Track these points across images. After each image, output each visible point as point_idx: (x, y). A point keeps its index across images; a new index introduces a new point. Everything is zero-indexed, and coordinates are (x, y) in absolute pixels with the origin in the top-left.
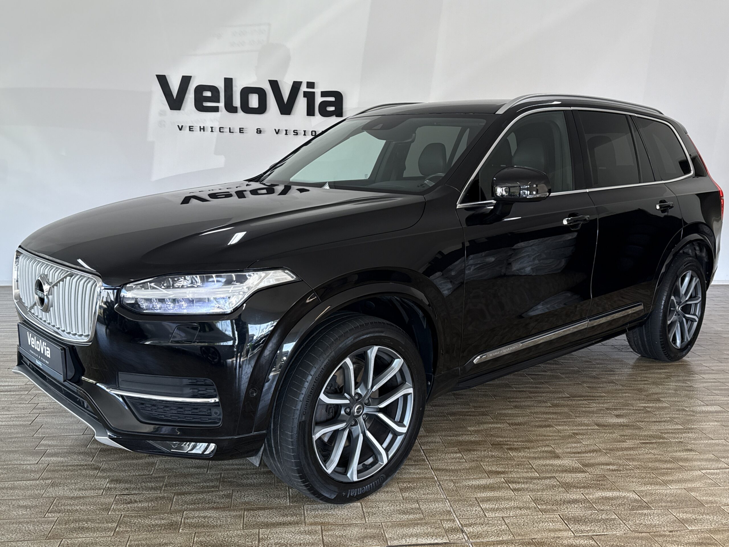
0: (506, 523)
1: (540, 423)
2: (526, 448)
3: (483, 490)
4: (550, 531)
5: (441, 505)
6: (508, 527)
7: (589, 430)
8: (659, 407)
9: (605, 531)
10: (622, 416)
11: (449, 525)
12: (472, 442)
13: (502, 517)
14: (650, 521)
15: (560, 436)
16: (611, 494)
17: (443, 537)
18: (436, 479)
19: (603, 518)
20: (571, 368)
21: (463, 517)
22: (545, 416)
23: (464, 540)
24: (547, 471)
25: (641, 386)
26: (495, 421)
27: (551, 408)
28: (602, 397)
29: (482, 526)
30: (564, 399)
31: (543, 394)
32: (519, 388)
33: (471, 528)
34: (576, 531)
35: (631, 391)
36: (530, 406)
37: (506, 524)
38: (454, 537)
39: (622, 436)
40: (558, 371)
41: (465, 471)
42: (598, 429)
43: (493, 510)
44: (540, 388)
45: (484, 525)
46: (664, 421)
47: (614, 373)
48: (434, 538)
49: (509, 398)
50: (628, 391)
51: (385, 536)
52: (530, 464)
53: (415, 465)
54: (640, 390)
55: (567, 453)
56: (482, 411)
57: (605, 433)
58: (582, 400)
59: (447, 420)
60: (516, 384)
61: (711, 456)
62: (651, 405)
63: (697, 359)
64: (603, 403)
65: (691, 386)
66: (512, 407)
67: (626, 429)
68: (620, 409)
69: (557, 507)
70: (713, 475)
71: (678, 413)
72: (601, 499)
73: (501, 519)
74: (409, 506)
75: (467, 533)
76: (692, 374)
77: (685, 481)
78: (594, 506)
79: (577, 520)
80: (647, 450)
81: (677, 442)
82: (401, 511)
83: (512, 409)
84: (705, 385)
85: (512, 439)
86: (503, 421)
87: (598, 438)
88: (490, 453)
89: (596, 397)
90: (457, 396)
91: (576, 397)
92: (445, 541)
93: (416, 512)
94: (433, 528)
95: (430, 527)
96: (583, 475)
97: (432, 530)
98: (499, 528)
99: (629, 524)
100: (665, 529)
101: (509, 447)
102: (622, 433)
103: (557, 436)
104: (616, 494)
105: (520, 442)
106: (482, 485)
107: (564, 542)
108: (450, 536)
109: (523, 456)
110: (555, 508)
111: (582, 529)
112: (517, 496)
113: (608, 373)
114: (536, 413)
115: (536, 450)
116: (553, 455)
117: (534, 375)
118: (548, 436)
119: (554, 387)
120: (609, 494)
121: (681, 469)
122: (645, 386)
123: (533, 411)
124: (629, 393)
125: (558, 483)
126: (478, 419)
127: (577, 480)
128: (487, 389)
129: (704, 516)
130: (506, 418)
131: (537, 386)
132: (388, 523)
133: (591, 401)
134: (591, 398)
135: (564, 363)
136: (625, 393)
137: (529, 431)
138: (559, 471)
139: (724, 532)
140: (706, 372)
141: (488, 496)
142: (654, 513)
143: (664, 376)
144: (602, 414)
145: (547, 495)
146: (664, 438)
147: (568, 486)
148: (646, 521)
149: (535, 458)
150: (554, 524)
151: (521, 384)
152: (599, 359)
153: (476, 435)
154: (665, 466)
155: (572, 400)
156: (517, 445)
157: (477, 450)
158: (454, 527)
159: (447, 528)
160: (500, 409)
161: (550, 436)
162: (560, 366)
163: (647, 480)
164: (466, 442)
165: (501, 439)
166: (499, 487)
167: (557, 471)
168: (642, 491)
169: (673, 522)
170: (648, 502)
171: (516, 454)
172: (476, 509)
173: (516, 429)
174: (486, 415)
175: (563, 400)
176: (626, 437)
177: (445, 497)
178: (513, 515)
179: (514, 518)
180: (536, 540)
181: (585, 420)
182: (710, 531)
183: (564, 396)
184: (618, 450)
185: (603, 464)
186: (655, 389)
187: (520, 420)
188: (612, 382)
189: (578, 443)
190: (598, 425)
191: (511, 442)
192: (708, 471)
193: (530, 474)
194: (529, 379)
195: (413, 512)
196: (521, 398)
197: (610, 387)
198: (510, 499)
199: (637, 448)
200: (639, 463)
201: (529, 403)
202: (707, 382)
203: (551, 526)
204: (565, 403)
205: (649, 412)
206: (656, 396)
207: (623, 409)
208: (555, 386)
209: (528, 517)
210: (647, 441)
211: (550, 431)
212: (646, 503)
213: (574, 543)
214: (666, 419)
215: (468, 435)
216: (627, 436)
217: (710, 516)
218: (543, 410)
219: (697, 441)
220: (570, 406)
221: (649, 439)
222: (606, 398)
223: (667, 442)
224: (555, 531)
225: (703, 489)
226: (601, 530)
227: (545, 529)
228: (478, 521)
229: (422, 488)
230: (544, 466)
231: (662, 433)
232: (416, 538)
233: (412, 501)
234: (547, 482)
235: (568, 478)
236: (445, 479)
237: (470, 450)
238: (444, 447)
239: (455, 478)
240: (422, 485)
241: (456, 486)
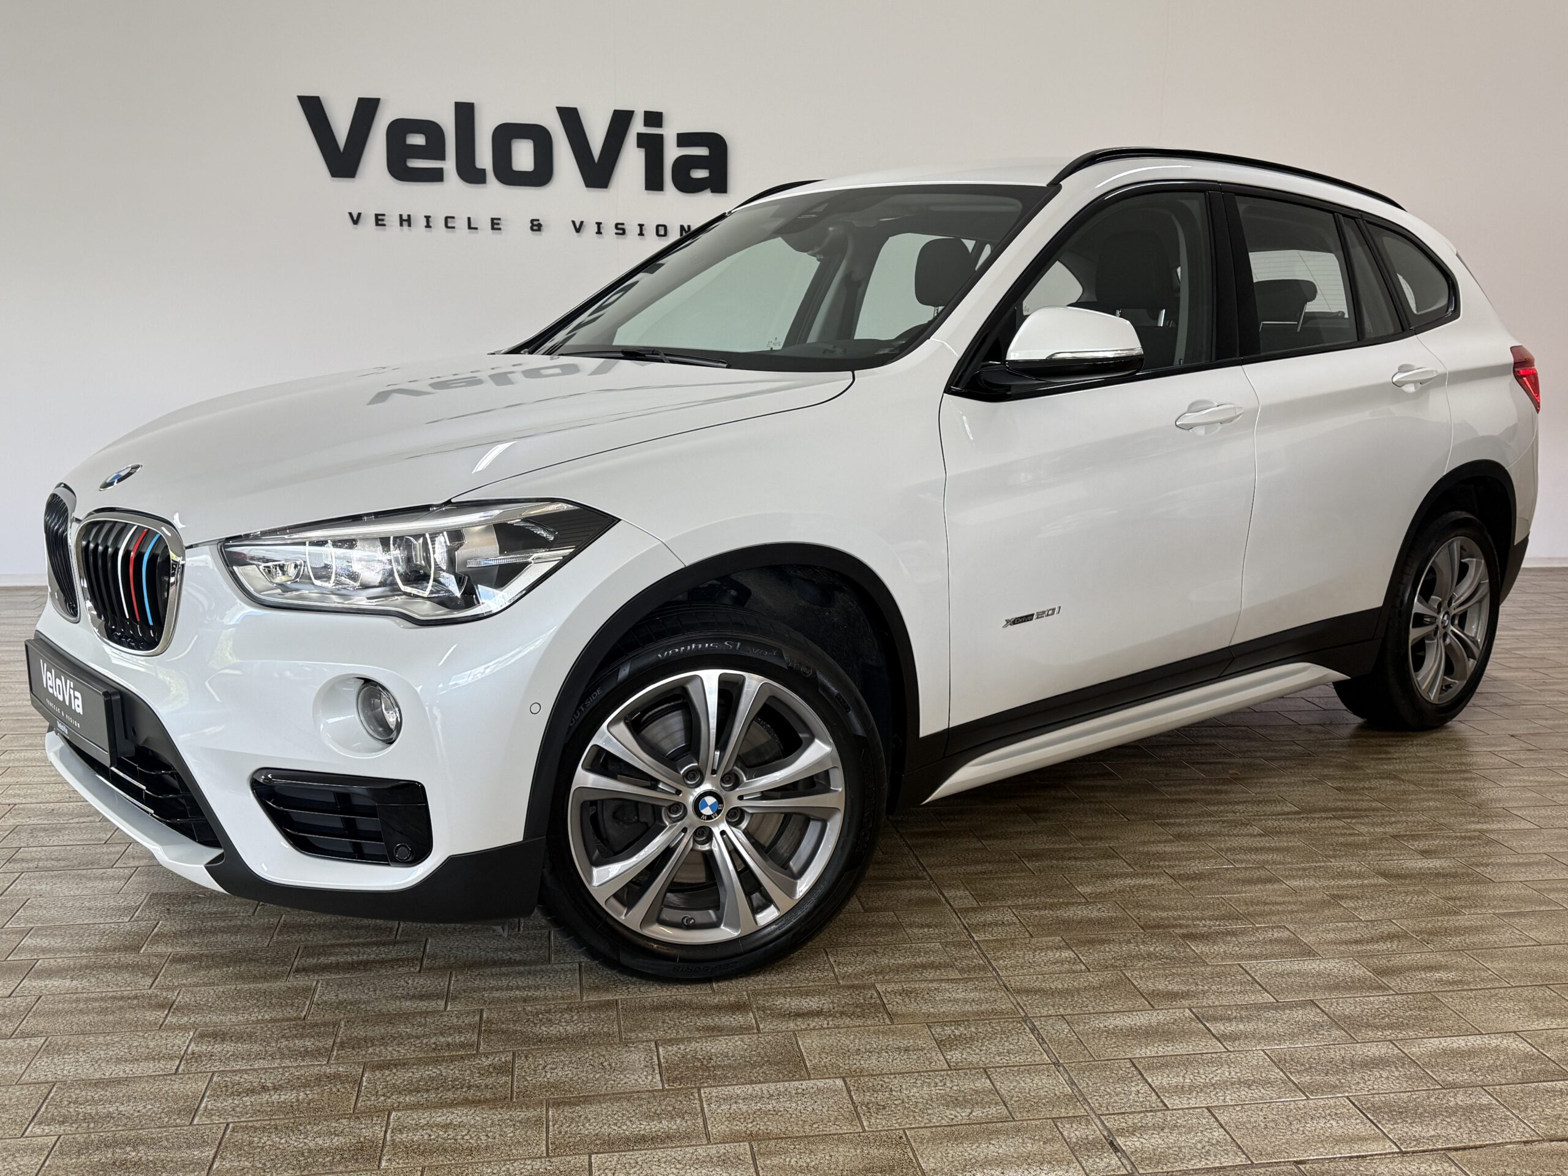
0: (1220, 1124)
1: (1247, 874)
2: (1228, 933)
3: (1144, 1040)
6: (1228, 1133)
7: (1367, 886)
10: (1435, 852)
11: (1077, 1133)
12: (1092, 923)
13: (1208, 1108)
15: (1302, 903)
16: (1463, 1043)
22: (1254, 857)
24: (1292, 989)
26: (1138, 869)
27: (1263, 838)
28: (1376, 810)
29: (1162, 1133)
30: (1290, 817)
31: (1238, 807)
32: (1176, 793)
33: (1136, 1139)
34: (1402, 1140)
36: (1213, 835)
37: (1222, 1127)
39: (1449, 899)
41: (1092, 993)
42: (1387, 885)
43: (1180, 1090)
44: (1227, 792)
45: (1167, 1130)
49: (1158, 817)
52: (1247, 971)
55: (1328, 943)
56: (1104, 849)
57: (1407, 894)
58: (1331, 818)
60: (1169, 785)
64: (1382, 824)
66: (1171, 837)
67: (1453, 883)
68: (1425, 836)
72: (1440, 1054)
73: (1206, 1113)
78: (1430, 1073)
79: (1396, 1111)
83: (1171, 841)
85: (1187, 914)
86: (1157, 871)
88: (1141, 946)
98: (1206, 1136)
101: (1184, 932)
104: (1474, 1041)
105: (1210, 920)
109: (1225, 952)
111: (1417, 1134)
112: (1232, 1052)
114: (1232, 850)
115: (1254, 939)
116: (1298, 948)
118: (1273, 904)
119: (1258, 790)
120: (1457, 1042)
123: (1223, 846)
125: (1326, 1017)
126: (1097, 867)
127: (1371, 1009)
130: (1161, 863)
131: (1218, 787)
133: (1355, 821)
134: (1351, 813)
137: (1224, 893)
138: (1320, 987)
141: (1160, 1053)
144: (1386, 849)
147: (1350, 1025)
149: (1256, 958)
150: (1342, 1123)
151: (1181, 785)
153: (1100, 906)
155: (1307, 818)
156: (1205, 926)
157: (1109, 942)
158: (1090, 1138)
160: (1144, 843)
164: (1079, 923)
165: (1163, 914)
166: (1183, 1031)
167: (1316, 988)
171: (1206, 949)
172: (1138, 1087)
173: (1191, 888)
174: (1113, 857)
175: (1288, 819)
178: (1234, 1102)
181: (1352, 865)
183: (1286, 810)
187: (1196, 867)
191: (1188, 918)
193: (1253, 997)
209: (1273, 1105)
228: (1150, 1120)
230: (1281, 975)
234: (1298, 1014)
236: (1045, 1013)
237: (1092, 942)
238: (1027, 935)
239: (1069, 1011)
240: (990, 1030)
241: (1076, 1030)
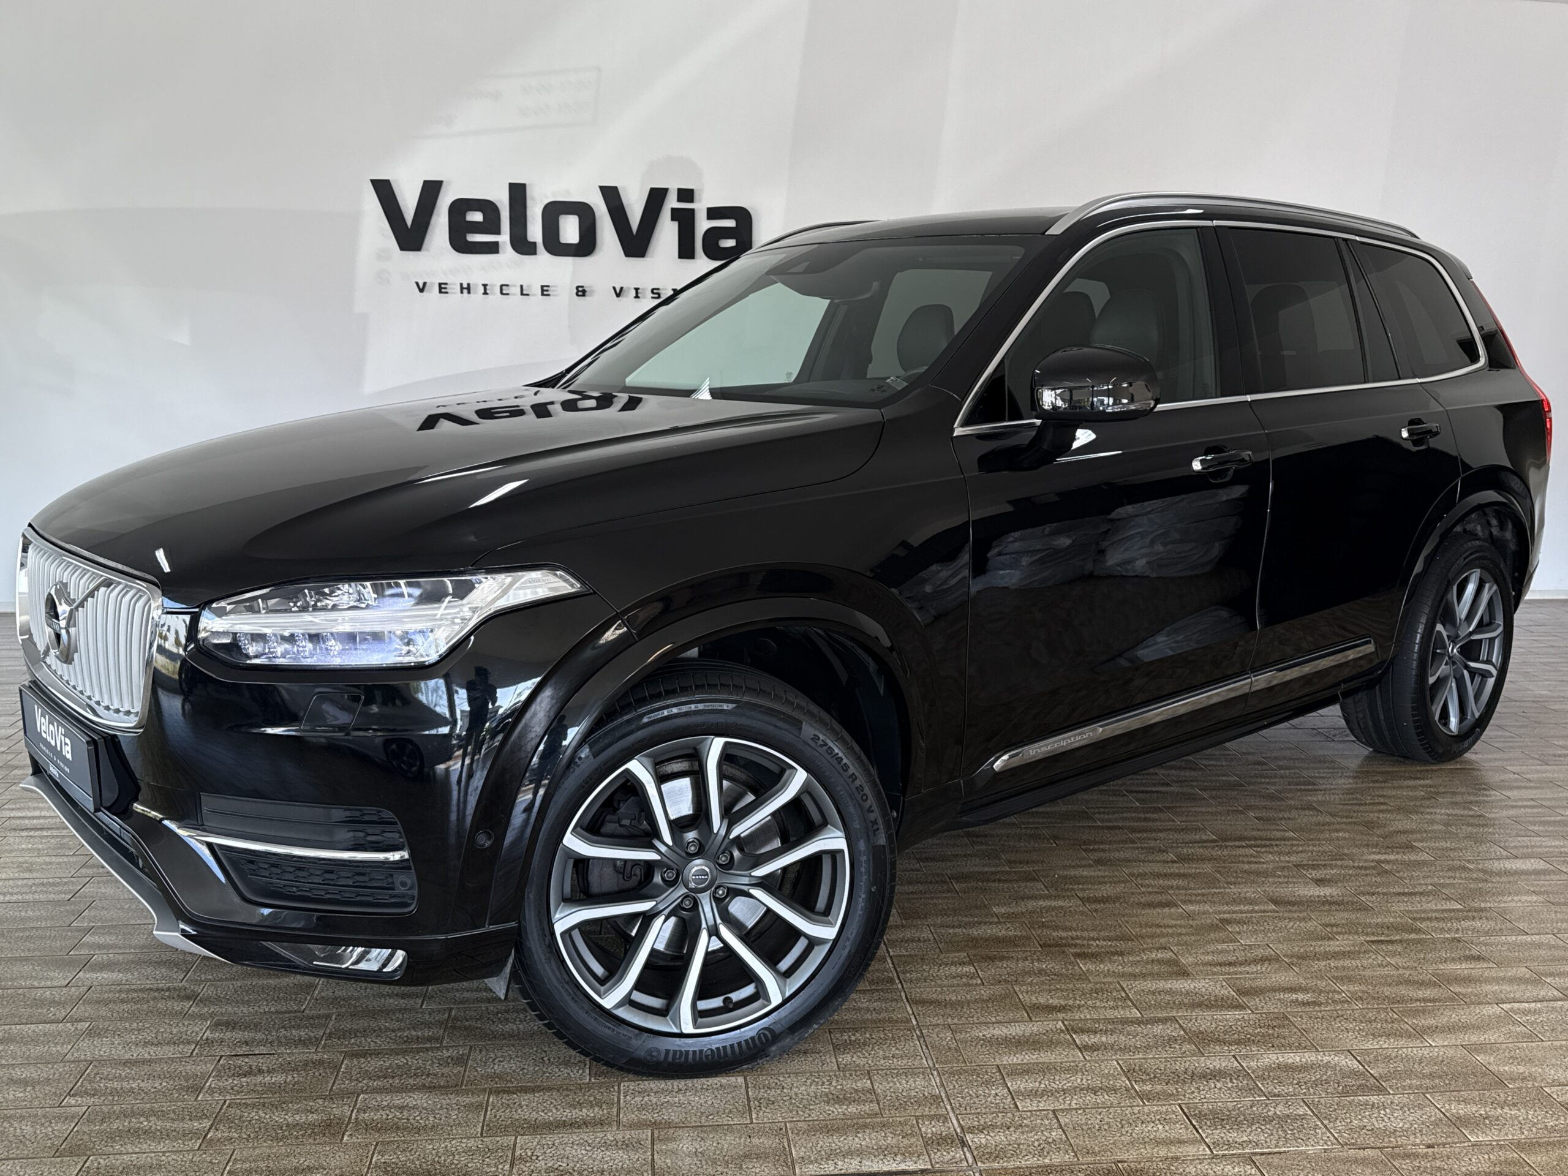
0: (1060, 1125)
1: (1149, 898)
2: (1117, 953)
3: (1014, 1049)
4: (1158, 1142)
5: (920, 1082)
6: (1065, 1133)
7: (1256, 912)
8: (1410, 861)
9: (1281, 1143)
10: (1329, 881)
11: (934, 1129)
12: (998, 941)
13: (1054, 1111)
14: (1383, 1120)
15: (1192, 926)
16: (1298, 1059)
17: (919, 1156)
18: (915, 1023)
19: (1278, 1113)
20: (1224, 778)
21: (966, 1109)
22: (1161, 882)
23: (966, 1164)
24: (1159, 1006)
25: (1371, 815)
26: (1053, 892)
27: (1175, 865)
28: (1288, 839)
29: (1007, 1132)
30: (1205, 844)
31: (1161, 835)
32: (1109, 821)
33: (983, 1136)
34: (1216, 1144)
35: (1349, 827)
36: (1130, 861)
37: (1061, 1127)
38: (945, 1156)
39: (1327, 925)
40: (1195, 784)
41: (980, 1005)
42: (1274, 911)
43: (1034, 1094)
44: (1154, 820)
45: (1012, 1129)
46: (1421, 893)
47: (1316, 787)
48: (899, 1158)
49: (1085, 843)
50: (1344, 826)
51: (791, 1154)
52: (1123, 989)
53: (872, 991)
54: (1370, 825)
55: (1204, 964)
56: (1025, 872)
57: (1290, 919)
58: (1243, 847)
59: (948, 891)
60: (1103, 813)
61: (1522, 971)
62: (1392, 857)
63: (1495, 756)
64: (1289, 853)
65: (1480, 816)
66: (1091, 862)
67: (1337, 910)
68: (1325, 865)
69: (1176, 1089)
70: (1527, 1015)
71: (1451, 874)
72: (1274, 1069)
73: (1051, 1115)
74: (849, 1085)
75: (973, 1148)
76: (1485, 789)
77: (1464, 1028)
78: (1260, 1085)
79: (1219, 1118)
80: (1380, 958)
81: (1447, 939)
82: (831, 1096)
83: (1090, 866)
84: (1512, 812)
85: (1085, 934)
86: (1069, 894)
87: (1274, 931)
88: (1036, 964)
89: (1273, 840)
90: (974, 839)
91: (1231, 840)
92: (923, 1167)
93: (864, 1098)
94: (899, 1135)
95: (892, 1133)
96: (1238, 1013)
97: (894, 1141)
98: (1044, 1135)
99: (1335, 1128)
100: (1418, 1141)
101: (1078, 950)
102: (1327, 920)
103: (1184, 927)
104: (1309, 1057)
105: (1104, 940)
106: (1014, 1038)
107: (1187, 1170)
108: (935, 1153)
109: (1108, 970)
110: (1171, 1089)
111: (1231, 1140)
112: (1089, 1061)
113: (1303, 787)
114: (1143, 875)
115: (1138, 958)
116: (1175, 968)
117: (1143, 792)
118: (1165, 927)
119: (1184, 819)
120: (1293, 1058)
121: (1456, 1000)
122: (1381, 815)
123: (1135, 871)
124: (1344, 831)
125: (1182, 1032)
126: (1016, 889)
127: (1224, 1026)
128: (1039, 823)
129: (1506, 1110)
130: (1076, 887)
131: (1148, 816)
132: (800, 1124)
133: (1263, 850)
134: (1263, 843)
135: (1209, 765)
136: (1338, 831)
137: (1124, 916)
138: (1185, 1005)
139: (1549, 1148)
140: (1515, 784)
141: (1025, 1061)
142: (1392, 1103)
143: (1422, 793)
144: (1285, 877)
145: (1154, 1060)
146: (1419, 931)
147: (1202, 1040)
148: (1374, 1120)
149: (1134, 976)
150: (1167, 1128)
151: (1114, 813)
152: (1285, 758)
153: (1009, 925)
154: (1420, 994)
155: (1221, 846)
156: (1097, 945)
157: (1008, 959)
158: (944, 1134)
159: (930, 1135)
160: (1065, 867)
161: (1169, 926)
162: (1200, 773)
163: (1379, 1026)
164: (986, 940)
165: (1063, 934)
166: (1051, 1041)
167: (1181, 1005)
168: (1367, 1052)
169: (1435, 1124)
170: (1381, 1077)
171: (1092, 967)
172: (997, 1091)
173: (1096, 911)
174: (1034, 880)
175: (1203, 847)
176: (1335, 929)
177: (931, 1065)
178: (1078, 1106)
179: (1079, 1112)
180: (1125, 1165)
181: (1249, 891)
182: (1519, 1146)
183: (1204, 837)
184: (1316, 957)
185: (1284, 990)
186: (1401, 823)
187: (1106, 890)
188: (1309, 807)
189: (1231, 941)
190: (1275, 902)
191: (1084, 939)
192: (1516, 1005)
193: (1122, 1012)
194: (1131, 801)
195: (857, 1097)
196: (1111, 843)
197: (1305, 818)
198: (1074, 1070)
199: (1359, 953)
200: (1363, 987)
201: (1127, 854)
202: (1516, 807)
203: (1161, 1131)
204: (1206, 853)
205: (1386, 872)
206: (1403, 838)
207: (1330, 865)
208: (1187, 816)
209: (1111, 1110)
210: (1382, 938)
211: (1170, 915)
212: (1375, 1078)
213: (1210, 1171)
214: (1424, 887)
215: (991, 923)
216: (1337, 926)
217: (1519, 1110)
218: (1157, 868)
219: (1492, 938)
220: (1216, 859)
221: (1385, 932)
222: (1295, 842)
223: (1424, 941)
224: (1169, 1142)
225: (1504, 1046)
226: (1274, 1142)
227: (1147, 1140)
228: (999, 1120)
229: (880, 1043)
230: (1153, 993)
231: (1414, 919)
232: (859, 1159)
233: (858, 1073)
234: (1158, 1029)
235: (1205, 1021)
236: (934, 1022)
237: (992, 959)
238: (937, 950)
239: (956, 1021)
240: (882, 1036)
241: (958, 1038)
